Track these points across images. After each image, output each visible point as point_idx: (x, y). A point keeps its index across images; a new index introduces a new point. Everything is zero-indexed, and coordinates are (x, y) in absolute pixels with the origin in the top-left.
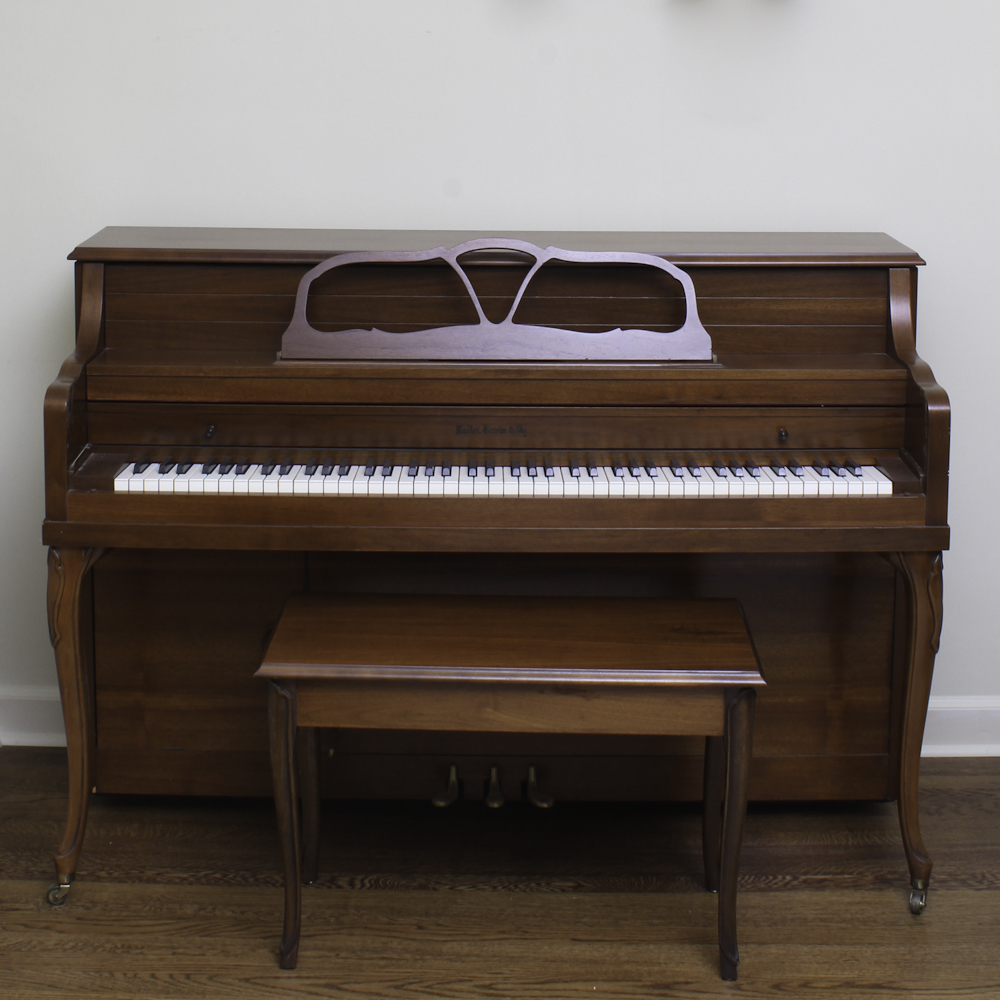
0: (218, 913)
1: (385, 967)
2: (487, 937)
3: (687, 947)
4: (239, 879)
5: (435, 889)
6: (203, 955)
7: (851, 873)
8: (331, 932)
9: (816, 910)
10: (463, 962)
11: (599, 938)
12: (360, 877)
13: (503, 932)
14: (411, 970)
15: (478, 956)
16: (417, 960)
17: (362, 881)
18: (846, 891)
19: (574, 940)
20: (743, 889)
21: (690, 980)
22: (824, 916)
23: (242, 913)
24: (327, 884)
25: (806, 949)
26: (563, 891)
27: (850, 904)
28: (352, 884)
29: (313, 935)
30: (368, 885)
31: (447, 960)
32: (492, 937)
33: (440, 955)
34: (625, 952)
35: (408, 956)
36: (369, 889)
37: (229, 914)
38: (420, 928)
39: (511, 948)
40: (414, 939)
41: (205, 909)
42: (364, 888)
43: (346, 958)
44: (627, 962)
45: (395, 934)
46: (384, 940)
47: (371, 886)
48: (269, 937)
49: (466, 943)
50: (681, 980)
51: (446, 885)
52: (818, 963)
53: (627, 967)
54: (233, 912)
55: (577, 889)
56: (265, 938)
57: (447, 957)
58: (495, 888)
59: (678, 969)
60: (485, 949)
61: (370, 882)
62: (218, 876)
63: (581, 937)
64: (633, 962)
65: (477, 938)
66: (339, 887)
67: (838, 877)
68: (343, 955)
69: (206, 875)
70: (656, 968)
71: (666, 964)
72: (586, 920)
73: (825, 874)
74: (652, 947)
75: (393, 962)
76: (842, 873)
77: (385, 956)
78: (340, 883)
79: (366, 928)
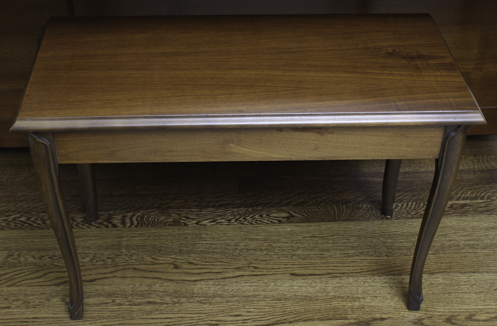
0: (22, 259)
1: (150, 312)
2: (227, 275)
3: (377, 278)
4: (39, 222)
5: (186, 225)
6: (9, 308)
7: (482, 198)
8: (109, 275)
9: (465, 236)
10: (210, 304)
11: (310, 272)
12: (130, 214)
13: (239, 269)
14: (170, 316)
15: (221, 296)
16: (175, 303)
17: (131, 219)
18: (482, 216)
19: (292, 274)
20: (409, 216)
21: (384, 316)
22: (471, 243)
23: (41, 258)
24: (105, 223)
25: (463, 278)
26: (280, 222)
27: (487, 229)
28: (123, 223)
29: (95, 280)
30: (136, 222)
31: (198, 302)
32: (231, 275)
33: (192, 297)
34: (331, 286)
35: (167, 299)
36: (136, 226)
37: (30, 259)
38: (176, 267)
39: (246, 287)
40: (171, 280)
41: (12, 255)
42: (133, 226)
43: (121, 305)
44: (334, 297)
45: (157, 275)
46: (149, 281)
47: (138, 224)
48: (61, 284)
49: (211, 282)
50: (378, 316)
51: (193, 219)
52: (476, 293)
53: (335, 304)
54: (34, 257)
55: (290, 219)
56: (57, 285)
57: (198, 299)
58: (229, 220)
59: (373, 304)
60: (226, 288)
61: (137, 220)
62: (23, 219)
63: (297, 272)
64: (339, 297)
65: (219, 276)
66: (114, 226)
67: (474, 201)
68: (118, 301)
69: (14, 219)
70: (357, 304)
71: (363, 298)
72: (299, 252)
73: (464, 199)
74: (351, 280)
75: (157, 306)
76: (476, 198)
77: (150, 300)
78: (115, 222)
79: (135, 269)
